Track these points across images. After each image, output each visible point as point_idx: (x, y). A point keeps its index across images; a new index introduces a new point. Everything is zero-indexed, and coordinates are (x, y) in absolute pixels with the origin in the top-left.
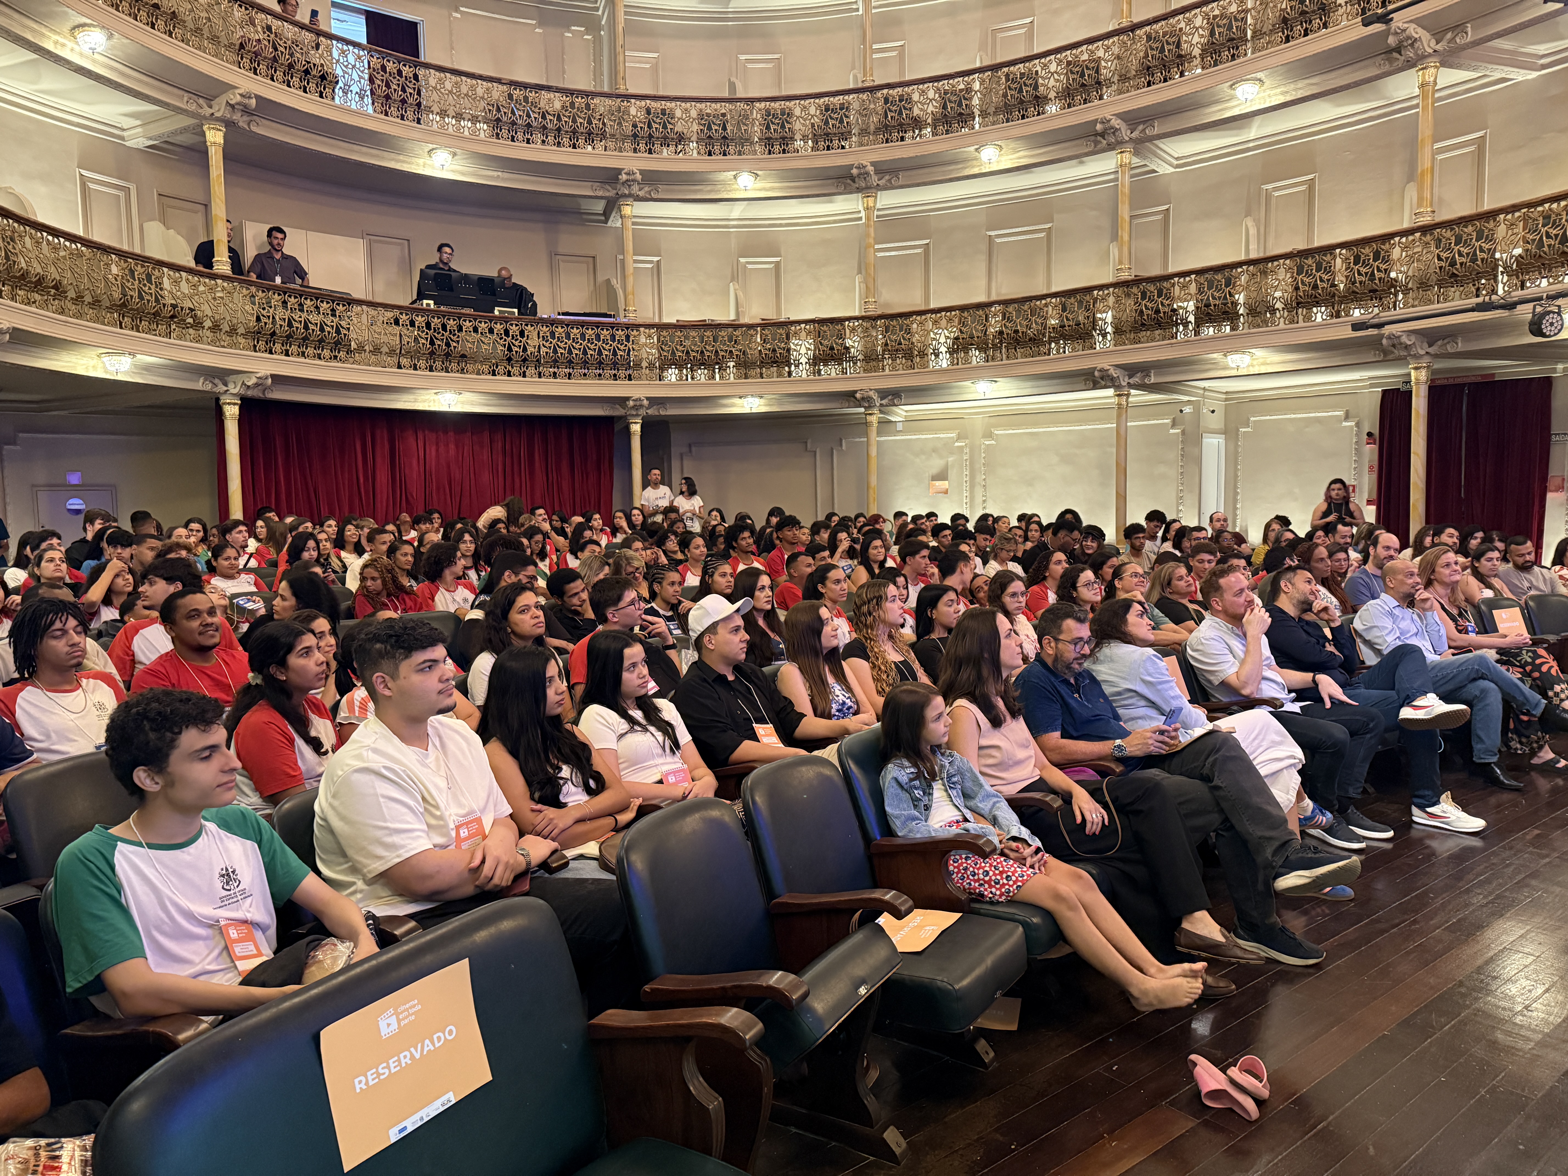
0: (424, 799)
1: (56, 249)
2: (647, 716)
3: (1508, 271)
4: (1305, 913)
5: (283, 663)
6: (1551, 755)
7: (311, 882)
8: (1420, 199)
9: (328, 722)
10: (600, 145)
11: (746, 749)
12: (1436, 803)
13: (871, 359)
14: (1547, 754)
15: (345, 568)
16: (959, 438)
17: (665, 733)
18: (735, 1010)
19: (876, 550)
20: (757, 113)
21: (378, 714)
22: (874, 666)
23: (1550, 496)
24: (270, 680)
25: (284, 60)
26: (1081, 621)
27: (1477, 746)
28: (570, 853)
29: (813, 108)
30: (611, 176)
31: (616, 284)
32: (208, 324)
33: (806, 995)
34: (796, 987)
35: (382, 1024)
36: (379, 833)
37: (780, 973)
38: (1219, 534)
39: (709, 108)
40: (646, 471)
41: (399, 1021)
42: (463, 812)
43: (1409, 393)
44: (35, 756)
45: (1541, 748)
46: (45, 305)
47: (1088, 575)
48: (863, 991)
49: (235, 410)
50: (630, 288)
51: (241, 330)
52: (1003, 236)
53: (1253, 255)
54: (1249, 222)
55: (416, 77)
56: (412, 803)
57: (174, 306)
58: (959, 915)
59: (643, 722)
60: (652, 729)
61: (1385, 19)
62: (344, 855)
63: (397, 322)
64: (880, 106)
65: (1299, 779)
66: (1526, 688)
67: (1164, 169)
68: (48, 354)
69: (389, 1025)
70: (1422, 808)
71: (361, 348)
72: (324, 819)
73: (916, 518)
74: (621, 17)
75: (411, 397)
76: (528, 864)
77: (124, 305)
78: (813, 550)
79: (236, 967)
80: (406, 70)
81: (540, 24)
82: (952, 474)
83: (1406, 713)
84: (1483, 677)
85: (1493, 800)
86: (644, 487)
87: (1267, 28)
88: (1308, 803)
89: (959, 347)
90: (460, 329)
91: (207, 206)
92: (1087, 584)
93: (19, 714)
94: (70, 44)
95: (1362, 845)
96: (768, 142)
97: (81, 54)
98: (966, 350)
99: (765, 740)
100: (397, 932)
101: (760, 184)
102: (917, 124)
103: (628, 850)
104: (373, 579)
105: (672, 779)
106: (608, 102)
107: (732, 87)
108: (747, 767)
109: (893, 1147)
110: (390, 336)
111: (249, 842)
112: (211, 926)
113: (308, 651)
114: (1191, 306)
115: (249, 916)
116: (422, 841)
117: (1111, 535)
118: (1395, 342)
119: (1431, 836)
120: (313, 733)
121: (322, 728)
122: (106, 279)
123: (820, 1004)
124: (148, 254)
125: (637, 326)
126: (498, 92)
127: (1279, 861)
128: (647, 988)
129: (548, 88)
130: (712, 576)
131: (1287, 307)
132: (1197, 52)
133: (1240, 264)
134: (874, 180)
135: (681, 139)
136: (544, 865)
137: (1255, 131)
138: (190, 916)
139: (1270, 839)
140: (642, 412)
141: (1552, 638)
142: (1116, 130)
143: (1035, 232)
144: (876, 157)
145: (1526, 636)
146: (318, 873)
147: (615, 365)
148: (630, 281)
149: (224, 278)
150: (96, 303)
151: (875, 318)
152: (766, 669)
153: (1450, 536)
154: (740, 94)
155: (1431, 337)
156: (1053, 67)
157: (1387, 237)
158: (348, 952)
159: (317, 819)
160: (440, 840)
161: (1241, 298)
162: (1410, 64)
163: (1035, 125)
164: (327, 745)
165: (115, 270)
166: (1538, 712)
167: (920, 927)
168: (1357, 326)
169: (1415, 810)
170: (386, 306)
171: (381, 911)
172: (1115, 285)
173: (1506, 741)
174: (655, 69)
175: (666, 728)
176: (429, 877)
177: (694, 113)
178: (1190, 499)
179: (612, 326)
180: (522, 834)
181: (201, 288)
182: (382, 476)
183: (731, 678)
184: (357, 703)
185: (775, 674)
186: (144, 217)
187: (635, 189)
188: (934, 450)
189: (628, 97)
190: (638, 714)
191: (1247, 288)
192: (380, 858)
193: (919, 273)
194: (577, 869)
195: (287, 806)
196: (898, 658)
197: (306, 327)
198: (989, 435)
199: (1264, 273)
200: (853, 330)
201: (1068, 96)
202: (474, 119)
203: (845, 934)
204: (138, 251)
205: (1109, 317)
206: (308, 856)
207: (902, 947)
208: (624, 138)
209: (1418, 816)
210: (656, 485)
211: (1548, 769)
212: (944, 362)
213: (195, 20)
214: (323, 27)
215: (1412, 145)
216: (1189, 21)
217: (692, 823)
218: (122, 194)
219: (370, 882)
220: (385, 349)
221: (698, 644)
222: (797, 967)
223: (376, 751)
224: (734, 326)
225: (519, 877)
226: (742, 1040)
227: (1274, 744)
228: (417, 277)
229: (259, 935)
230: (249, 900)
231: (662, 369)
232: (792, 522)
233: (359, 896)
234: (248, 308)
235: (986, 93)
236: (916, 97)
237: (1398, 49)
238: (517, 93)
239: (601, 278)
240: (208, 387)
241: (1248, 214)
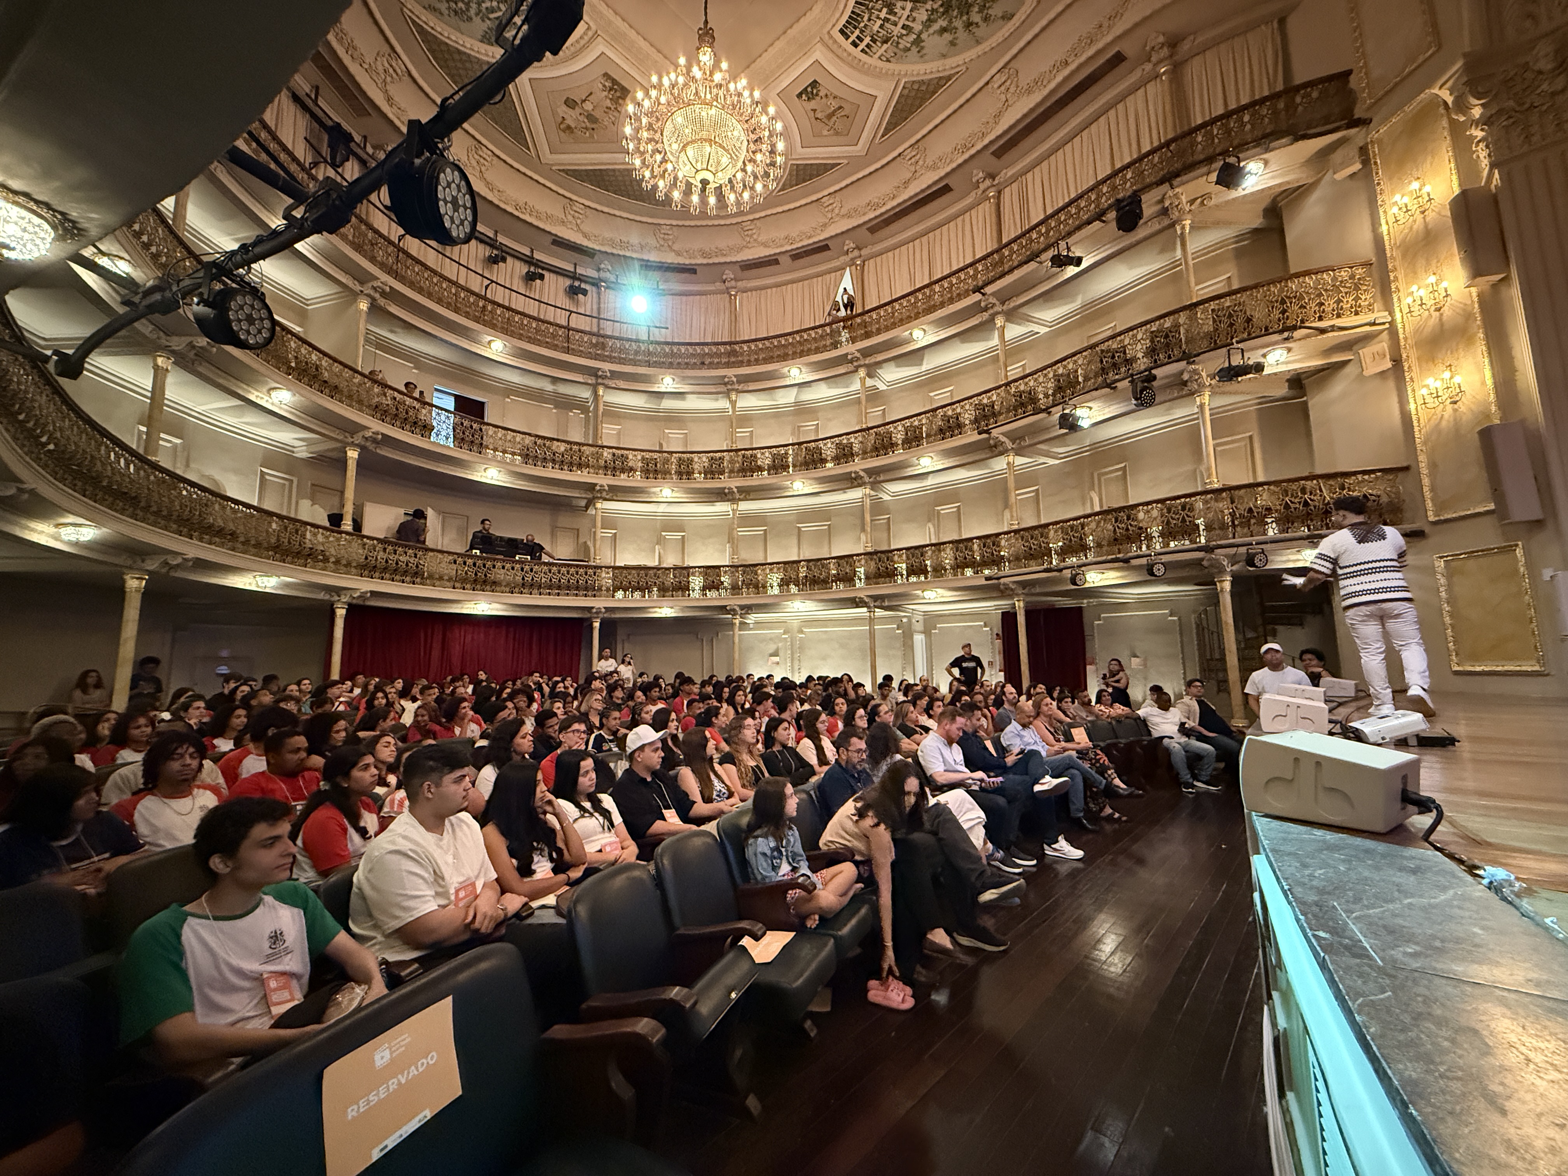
0: (434, 871)
1: (235, 511)
2: (593, 806)
3: (1056, 553)
4: (994, 916)
5: (347, 775)
6: (1111, 811)
7: (342, 938)
8: (1012, 516)
9: (375, 816)
10: (585, 471)
11: (658, 826)
12: (1057, 841)
13: (735, 589)
14: (1108, 811)
15: (404, 710)
16: (784, 633)
17: (605, 817)
18: (646, 1020)
19: (740, 697)
20: (674, 459)
21: (411, 810)
22: (739, 770)
23: (1088, 667)
24: (336, 786)
25: (403, 415)
26: (861, 738)
27: (1073, 807)
28: (535, 904)
29: (704, 458)
30: (591, 487)
31: (590, 544)
32: (332, 559)
33: (695, 1003)
34: (687, 998)
35: (377, 1057)
36: (399, 899)
37: (678, 988)
38: (925, 688)
39: (648, 455)
40: (601, 650)
41: (391, 1054)
42: (461, 879)
43: (1015, 614)
44: (146, 847)
45: (1105, 807)
46: (222, 545)
47: (861, 712)
48: (733, 995)
49: (344, 612)
50: (597, 546)
51: (354, 564)
52: (806, 527)
53: (933, 541)
54: (930, 525)
55: (481, 430)
56: (426, 875)
57: (311, 549)
58: (793, 934)
59: (591, 810)
60: (596, 814)
61: (988, 432)
62: (370, 916)
63: (455, 562)
64: (740, 459)
65: (984, 831)
66: (1093, 772)
67: (886, 497)
68: (219, 575)
69: (382, 1058)
70: (1049, 846)
71: (431, 577)
72: (360, 889)
73: (760, 679)
74: (601, 408)
75: (459, 606)
76: (506, 915)
77: (277, 547)
78: (704, 698)
79: (270, 1012)
80: (475, 426)
81: (555, 408)
82: (781, 653)
83: (1037, 788)
84: (1072, 768)
85: (1085, 838)
86: (599, 660)
87: (933, 432)
88: (990, 846)
89: (784, 583)
90: (494, 567)
91: (342, 492)
92: (861, 717)
93: (137, 816)
94: (266, 398)
95: (1020, 870)
96: (680, 474)
97: (273, 404)
98: (788, 585)
99: (670, 820)
100: (403, 974)
101: (675, 495)
102: (760, 469)
103: (576, 902)
104: (423, 716)
105: (608, 849)
106: (592, 449)
107: (661, 445)
108: (659, 839)
109: (752, 1110)
110: (450, 570)
111: (296, 910)
112: (256, 979)
113: (367, 767)
114: (904, 566)
115: (287, 968)
116: (430, 904)
117: (869, 688)
118: (1007, 587)
119: (1056, 862)
120: (362, 824)
121: (370, 821)
122: (267, 531)
123: (704, 1009)
124: (299, 518)
125: (601, 567)
126: (528, 440)
127: (978, 884)
128: (584, 1006)
129: (558, 440)
130: (640, 715)
131: (952, 568)
132: (900, 442)
133: (927, 546)
134: (737, 496)
135: (631, 469)
136: (517, 915)
137: (930, 481)
138: (240, 973)
139: (972, 870)
140: (601, 615)
141: (1102, 744)
142: (862, 477)
143: (823, 526)
144: (738, 484)
145: (1090, 744)
146: (348, 930)
147: (586, 589)
148: (598, 543)
149: (347, 533)
150: (258, 545)
151: (738, 567)
152: (671, 773)
153: (1041, 688)
154: (665, 449)
155: (1024, 584)
156: (829, 445)
157: (997, 535)
158: (362, 994)
159: (354, 889)
160: (443, 902)
161: (928, 563)
162: (1001, 454)
163: (820, 473)
164: (371, 832)
165: (274, 526)
166: (1102, 787)
167: (769, 944)
168: (988, 578)
169: (1046, 847)
170: (449, 553)
171: (392, 957)
172: (864, 554)
173: (1086, 803)
174: (619, 434)
175: (606, 814)
176: (432, 931)
177: (639, 457)
178: (909, 669)
179: (586, 567)
180: (503, 892)
181: (331, 539)
182: (436, 653)
183: (649, 779)
184: (396, 802)
185: (676, 776)
186: (300, 496)
187: (604, 494)
188: (771, 639)
189: (603, 447)
190: (587, 805)
191: (931, 558)
192: (397, 918)
193: (761, 544)
194: (539, 916)
195: (334, 879)
196: (753, 763)
197: (397, 564)
198: (802, 632)
199: (940, 551)
200: (725, 572)
201: (837, 459)
202: (513, 454)
203: (721, 955)
204: (292, 515)
205: (862, 570)
206: (343, 917)
207: (758, 961)
208: (599, 468)
209: (1048, 851)
210: (607, 659)
211: (1110, 818)
212: (776, 590)
213: (350, 391)
214: (427, 400)
215: (1006, 491)
216: (895, 428)
217: (620, 881)
218: (287, 483)
219: (388, 936)
220: (446, 578)
221: (631, 757)
222: (688, 982)
223: (405, 837)
224: (658, 569)
225: (498, 925)
226: (649, 1043)
227: (969, 810)
228: (470, 537)
229: (294, 983)
230: (289, 956)
231: (614, 591)
232: (690, 681)
233: (377, 947)
234: (361, 551)
235: (796, 455)
236: (759, 456)
237: (995, 446)
238: (539, 441)
239: (581, 540)
240: (327, 597)
241: (929, 521)
